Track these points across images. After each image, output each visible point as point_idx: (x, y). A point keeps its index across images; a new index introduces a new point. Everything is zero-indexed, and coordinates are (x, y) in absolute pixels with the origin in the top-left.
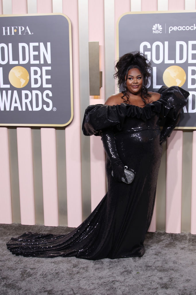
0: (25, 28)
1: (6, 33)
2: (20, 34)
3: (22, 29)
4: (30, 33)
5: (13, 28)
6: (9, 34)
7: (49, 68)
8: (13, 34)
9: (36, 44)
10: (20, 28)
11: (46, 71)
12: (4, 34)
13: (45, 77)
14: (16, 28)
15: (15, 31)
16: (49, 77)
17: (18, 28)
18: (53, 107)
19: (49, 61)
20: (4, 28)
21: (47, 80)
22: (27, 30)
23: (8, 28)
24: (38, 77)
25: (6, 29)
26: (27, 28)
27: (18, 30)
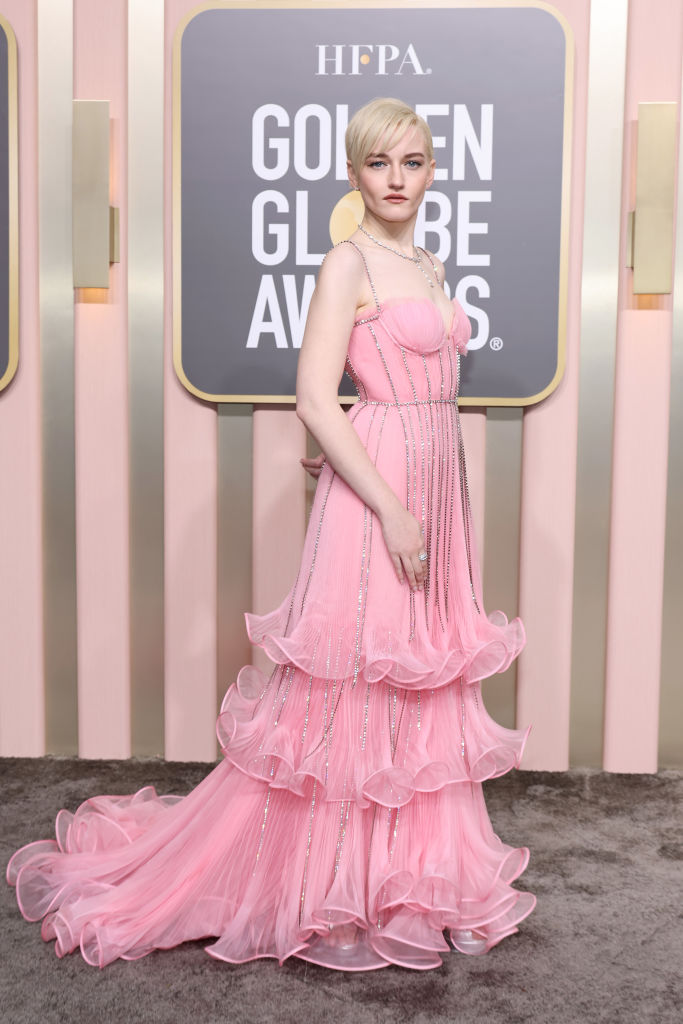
0: (403, 51)
1: (330, 66)
2: (382, 70)
3: (389, 53)
4: (419, 71)
5: (356, 49)
6: (339, 71)
7: (485, 196)
8: (355, 71)
9: (442, 110)
10: (382, 49)
11: (474, 206)
12: (322, 71)
13: (467, 228)
14: (369, 50)
15: (365, 60)
16: (482, 228)
17: (376, 51)
18: (491, 336)
19: (485, 172)
20: (322, 49)
21: (473, 238)
22: (409, 59)
23: (339, 49)
24: (439, 226)
25: (330, 54)
26: (411, 51)
27: (374, 57)
